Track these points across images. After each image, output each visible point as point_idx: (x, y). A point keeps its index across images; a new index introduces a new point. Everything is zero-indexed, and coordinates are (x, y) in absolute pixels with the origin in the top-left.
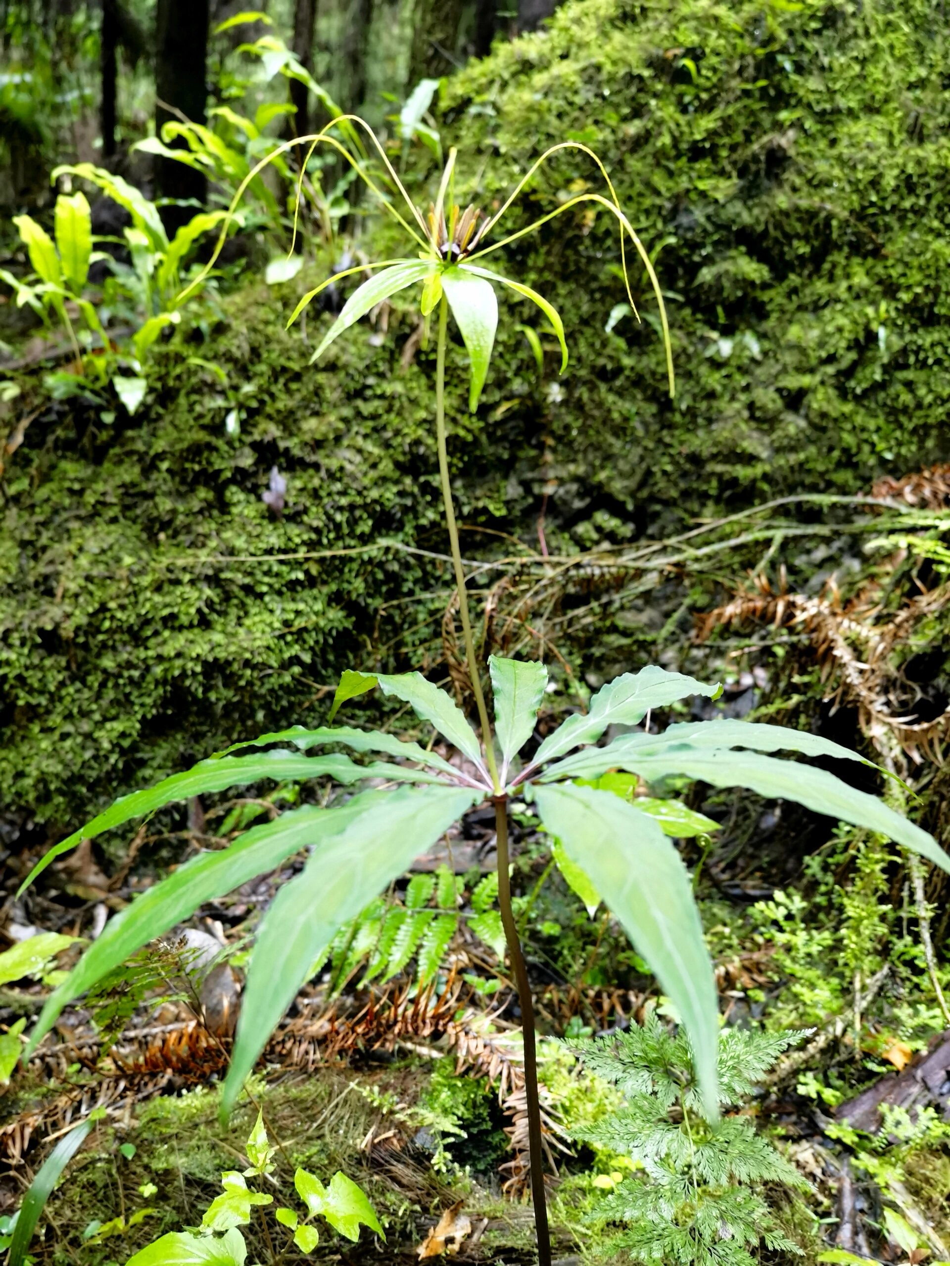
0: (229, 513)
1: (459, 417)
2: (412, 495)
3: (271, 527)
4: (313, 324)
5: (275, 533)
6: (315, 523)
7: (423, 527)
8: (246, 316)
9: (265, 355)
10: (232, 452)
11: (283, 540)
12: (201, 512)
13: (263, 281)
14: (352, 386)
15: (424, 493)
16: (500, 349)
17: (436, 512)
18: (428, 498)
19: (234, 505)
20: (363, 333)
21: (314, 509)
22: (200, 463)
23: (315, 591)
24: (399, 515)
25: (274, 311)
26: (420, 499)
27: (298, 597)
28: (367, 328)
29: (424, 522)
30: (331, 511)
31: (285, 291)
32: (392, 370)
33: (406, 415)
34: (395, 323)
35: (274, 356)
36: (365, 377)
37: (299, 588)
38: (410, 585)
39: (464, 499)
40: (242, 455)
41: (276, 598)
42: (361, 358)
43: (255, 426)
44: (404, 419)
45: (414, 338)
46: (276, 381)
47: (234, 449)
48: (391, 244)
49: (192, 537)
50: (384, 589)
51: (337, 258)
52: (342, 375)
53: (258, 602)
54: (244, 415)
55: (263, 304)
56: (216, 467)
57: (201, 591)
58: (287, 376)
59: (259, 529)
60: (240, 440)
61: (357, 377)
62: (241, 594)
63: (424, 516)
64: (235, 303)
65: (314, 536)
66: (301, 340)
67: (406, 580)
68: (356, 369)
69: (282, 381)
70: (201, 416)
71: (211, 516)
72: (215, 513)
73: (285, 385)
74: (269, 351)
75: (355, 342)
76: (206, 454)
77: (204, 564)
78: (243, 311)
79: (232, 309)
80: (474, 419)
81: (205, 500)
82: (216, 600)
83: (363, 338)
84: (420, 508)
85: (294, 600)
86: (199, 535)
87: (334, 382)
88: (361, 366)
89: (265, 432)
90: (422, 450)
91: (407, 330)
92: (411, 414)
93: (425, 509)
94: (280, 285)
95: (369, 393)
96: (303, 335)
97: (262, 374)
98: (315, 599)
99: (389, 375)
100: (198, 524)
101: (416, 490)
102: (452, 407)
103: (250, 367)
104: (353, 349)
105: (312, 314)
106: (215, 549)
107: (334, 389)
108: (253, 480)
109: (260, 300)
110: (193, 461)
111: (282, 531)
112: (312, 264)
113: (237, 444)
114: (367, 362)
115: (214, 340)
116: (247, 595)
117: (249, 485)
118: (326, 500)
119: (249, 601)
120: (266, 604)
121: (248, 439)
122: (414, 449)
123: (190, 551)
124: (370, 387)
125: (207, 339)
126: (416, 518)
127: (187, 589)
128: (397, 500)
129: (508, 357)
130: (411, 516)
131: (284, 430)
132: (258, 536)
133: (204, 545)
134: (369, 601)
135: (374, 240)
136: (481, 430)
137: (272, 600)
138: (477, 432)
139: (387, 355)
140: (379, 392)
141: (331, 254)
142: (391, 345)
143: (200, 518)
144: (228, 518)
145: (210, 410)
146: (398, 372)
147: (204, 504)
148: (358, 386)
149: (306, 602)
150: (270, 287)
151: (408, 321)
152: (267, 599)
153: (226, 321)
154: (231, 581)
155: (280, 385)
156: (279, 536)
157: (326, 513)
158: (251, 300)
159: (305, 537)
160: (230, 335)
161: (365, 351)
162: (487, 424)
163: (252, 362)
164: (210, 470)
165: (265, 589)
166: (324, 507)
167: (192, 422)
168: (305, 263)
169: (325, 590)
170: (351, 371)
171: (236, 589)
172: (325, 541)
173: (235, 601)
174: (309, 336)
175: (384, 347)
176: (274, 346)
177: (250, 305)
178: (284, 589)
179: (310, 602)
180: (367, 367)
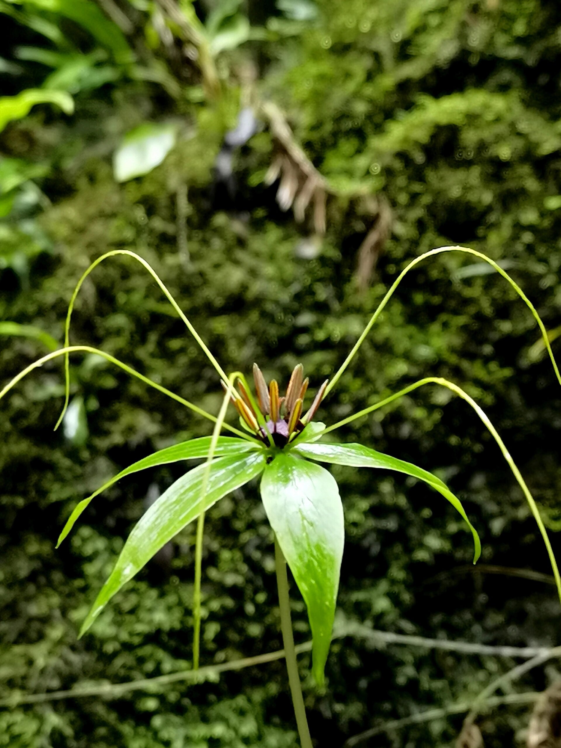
0: (81, 575)
1: (465, 365)
2: (397, 510)
3: (154, 593)
4: (198, 235)
5: (162, 604)
6: (231, 579)
7: (422, 564)
8: (87, 238)
9: (121, 298)
10: (78, 470)
11: (177, 614)
12: (33, 577)
13: (111, 176)
14: (273, 331)
15: (417, 507)
16: (527, 237)
17: (444, 536)
18: (427, 513)
19: (90, 559)
20: (286, 238)
21: (226, 555)
22: (24, 494)
23: (240, 701)
24: (376, 549)
25: (134, 224)
26: (412, 516)
27: (212, 712)
28: (292, 230)
29: (421, 555)
30: (256, 555)
31: (149, 188)
32: (340, 296)
33: (372, 373)
34: (337, 217)
35: (137, 297)
36: (296, 313)
37: (212, 697)
38: (409, 671)
39: (491, 507)
40: (95, 472)
41: (175, 719)
42: (285, 283)
43: (114, 418)
44: (368, 381)
45: (373, 238)
46: (143, 340)
47: (82, 463)
48: (321, 86)
49: (19, 624)
50: (363, 684)
51: (231, 122)
52: (254, 316)
53: (142, 730)
54: (94, 404)
55: (113, 215)
56: (54, 497)
57: (41, 719)
58: (163, 327)
59: (133, 599)
60: (90, 447)
61: (280, 316)
62: (112, 717)
63: (421, 545)
64: (66, 220)
65: (229, 602)
66: (180, 268)
67: (401, 663)
68: (277, 302)
69: (153, 337)
70: (21, 414)
71: (50, 584)
72: (57, 576)
73: (161, 344)
74: (128, 291)
75: (272, 257)
76: (34, 478)
77: (43, 672)
78: (81, 230)
79: (63, 231)
80: (493, 366)
81: (37, 557)
82: (69, 731)
83: (284, 249)
84: (413, 532)
85: (205, 720)
86: (31, 619)
87: (243, 329)
88: (285, 297)
89: (130, 429)
90: (406, 430)
91: (359, 226)
92: (381, 369)
93: (424, 532)
94: (138, 180)
95: (303, 340)
96: (182, 257)
97: (118, 332)
98: (242, 713)
99: (336, 306)
100: (29, 599)
101: (402, 501)
102: (453, 350)
103: (98, 320)
104: (269, 270)
105: (196, 220)
106: (60, 642)
107: (242, 342)
108: (119, 513)
109: (108, 209)
110: (14, 492)
111: (172, 599)
112: (191, 135)
113: (85, 455)
114: (296, 288)
115: (36, 286)
116: (122, 718)
117: (111, 522)
118: (246, 537)
119: (126, 729)
120: (155, 733)
121: (103, 444)
122: (392, 430)
123: (18, 649)
124: (305, 330)
125: (25, 284)
126: (409, 550)
127: (18, 717)
128: (371, 523)
129: (541, 250)
130: (398, 549)
131: (163, 422)
132: (133, 611)
133: (41, 637)
134: (338, 707)
135: (290, 83)
136: (507, 382)
137: (167, 724)
138: (500, 387)
139: (328, 271)
140: (321, 335)
141: (222, 116)
142: (334, 254)
143: (31, 589)
144: (79, 583)
145: (35, 403)
146: (353, 300)
147: (36, 565)
148: (285, 331)
149: (225, 720)
150: (123, 185)
151: (360, 210)
152: (157, 721)
153: (54, 251)
154: (94, 698)
155: (151, 346)
156: (169, 609)
157: (248, 560)
158: (92, 210)
159: (215, 605)
160: (61, 272)
161: (290, 269)
162: (519, 372)
163: (102, 314)
164: (43, 503)
165: (151, 704)
166: (242, 548)
167: (8, 426)
168: (179, 135)
169: (258, 696)
170: (269, 307)
171: (100, 710)
172: (250, 609)
173: (102, 731)
174: (194, 257)
175: (322, 259)
176: (137, 282)
177: (92, 219)
178: (186, 701)
179: (234, 719)
180: (298, 297)
